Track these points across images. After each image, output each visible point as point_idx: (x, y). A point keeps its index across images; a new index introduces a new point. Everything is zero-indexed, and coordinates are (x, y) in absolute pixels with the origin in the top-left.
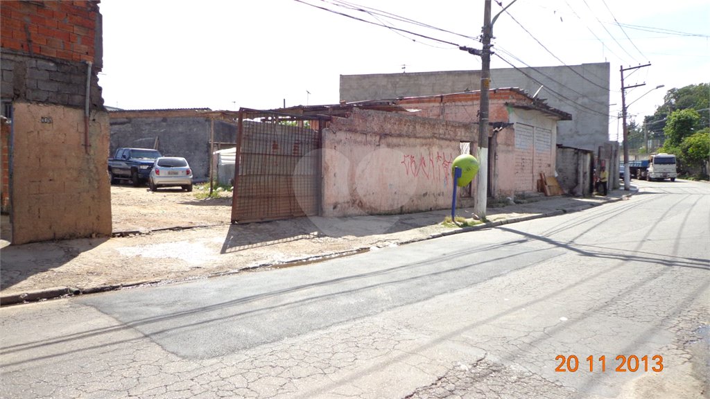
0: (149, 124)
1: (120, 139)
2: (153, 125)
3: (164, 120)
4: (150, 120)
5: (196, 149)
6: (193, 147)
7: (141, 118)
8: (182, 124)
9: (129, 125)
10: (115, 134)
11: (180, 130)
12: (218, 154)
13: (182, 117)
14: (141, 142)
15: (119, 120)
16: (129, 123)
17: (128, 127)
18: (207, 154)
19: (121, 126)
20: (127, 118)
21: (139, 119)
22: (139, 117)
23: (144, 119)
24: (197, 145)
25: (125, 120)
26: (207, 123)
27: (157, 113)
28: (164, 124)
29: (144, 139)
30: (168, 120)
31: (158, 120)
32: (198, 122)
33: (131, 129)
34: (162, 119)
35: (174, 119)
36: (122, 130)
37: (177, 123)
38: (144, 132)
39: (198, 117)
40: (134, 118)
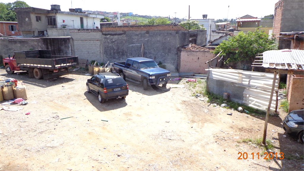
0: (137, 35)
1: (119, 44)
2: (140, 36)
3: (148, 32)
4: (138, 33)
5: (169, 52)
6: (167, 51)
7: (132, 31)
8: (160, 35)
9: (125, 35)
10: (115, 41)
11: (158, 39)
13: (160, 31)
14: (132, 46)
15: (118, 32)
16: (125, 34)
17: (124, 37)
18: (177, 56)
19: (119, 36)
20: (123, 31)
21: (131, 32)
22: (130, 30)
23: (134, 32)
24: (170, 50)
25: (122, 32)
26: (177, 35)
27: (142, 27)
28: (147, 35)
29: (134, 45)
30: (150, 32)
31: (143, 32)
32: (171, 34)
33: (126, 38)
34: (146, 31)
35: (154, 32)
36: (120, 38)
37: (156, 35)
38: (134, 40)
39: (171, 30)
40: (127, 31)
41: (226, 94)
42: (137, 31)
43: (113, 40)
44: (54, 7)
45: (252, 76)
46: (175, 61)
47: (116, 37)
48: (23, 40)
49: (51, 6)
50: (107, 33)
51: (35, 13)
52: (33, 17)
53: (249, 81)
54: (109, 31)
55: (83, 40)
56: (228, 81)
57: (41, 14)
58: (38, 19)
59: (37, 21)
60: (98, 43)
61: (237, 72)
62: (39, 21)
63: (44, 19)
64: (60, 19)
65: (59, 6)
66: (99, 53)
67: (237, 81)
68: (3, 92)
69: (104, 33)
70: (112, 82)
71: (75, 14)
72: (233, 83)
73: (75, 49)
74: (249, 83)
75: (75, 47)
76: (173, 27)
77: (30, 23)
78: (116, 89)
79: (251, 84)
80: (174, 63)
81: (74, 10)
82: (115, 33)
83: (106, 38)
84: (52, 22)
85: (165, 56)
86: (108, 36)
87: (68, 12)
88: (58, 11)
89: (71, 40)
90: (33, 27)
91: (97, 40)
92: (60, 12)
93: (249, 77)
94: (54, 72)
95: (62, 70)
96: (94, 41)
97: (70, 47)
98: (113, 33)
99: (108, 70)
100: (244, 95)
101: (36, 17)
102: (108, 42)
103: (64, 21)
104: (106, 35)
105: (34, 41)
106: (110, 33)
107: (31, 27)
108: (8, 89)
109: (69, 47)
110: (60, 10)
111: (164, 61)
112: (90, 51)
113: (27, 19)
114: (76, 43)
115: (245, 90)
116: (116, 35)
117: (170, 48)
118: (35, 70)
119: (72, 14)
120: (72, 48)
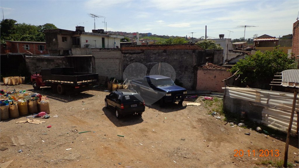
0: (155, 54)
2: (157, 54)
3: (165, 51)
4: (155, 52)
5: (186, 70)
6: (184, 69)
7: (150, 50)
8: (177, 54)
9: (143, 54)
10: (134, 59)
11: (175, 58)
12: (228, 89)
13: (177, 50)
14: (150, 64)
15: (137, 51)
16: (143, 53)
17: (142, 56)
18: (193, 74)
19: (138, 55)
20: (141, 50)
22: (148, 50)
23: (152, 51)
24: (186, 68)
25: (140, 51)
26: (194, 53)
27: (160, 47)
28: (165, 54)
29: (152, 63)
30: (167, 51)
31: (160, 51)
32: (188, 53)
33: (144, 56)
34: (163, 50)
35: (171, 51)
36: (139, 57)
37: (173, 54)
38: (151, 59)
39: (187, 49)
40: (146, 50)
41: (243, 113)
42: (155, 49)
43: (132, 59)
44: (78, 28)
45: (271, 96)
46: (192, 79)
47: (135, 55)
48: (50, 58)
49: (76, 27)
50: (126, 52)
51: (62, 34)
52: (60, 37)
53: (268, 101)
54: (128, 50)
55: (104, 59)
56: (246, 100)
57: (66, 35)
58: (64, 39)
59: (63, 41)
60: (118, 61)
61: (255, 91)
62: (65, 41)
63: (69, 39)
64: (83, 40)
65: (83, 27)
66: (118, 71)
67: (255, 100)
68: (28, 106)
69: (123, 52)
70: (129, 98)
71: (97, 35)
72: (251, 102)
73: (96, 66)
74: (268, 103)
75: (96, 65)
76: (189, 47)
77: (57, 44)
78: (133, 105)
79: (270, 103)
80: (190, 81)
81: (97, 31)
82: (134, 52)
83: (125, 57)
84: (76, 43)
85: (181, 74)
86: (127, 55)
87: (91, 33)
88: (83, 32)
89: (93, 58)
90: (59, 46)
91: (117, 59)
92: (83, 33)
93: (268, 96)
94: (76, 88)
95: (83, 86)
96: (114, 60)
97: (92, 64)
98: (132, 52)
99: (126, 87)
100: (263, 115)
101: (62, 37)
102: (127, 60)
103: (87, 41)
104: (125, 53)
105: (59, 59)
106: (130, 51)
107: (58, 46)
108: (34, 104)
109: (90, 65)
110: (84, 31)
111: (180, 79)
112: (110, 69)
113: (54, 40)
114: (97, 61)
115: (263, 109)
116: (134, 53)
117: (187, 67)
118: (59, 85)
119: (95, 35)
120: (93, 66)
